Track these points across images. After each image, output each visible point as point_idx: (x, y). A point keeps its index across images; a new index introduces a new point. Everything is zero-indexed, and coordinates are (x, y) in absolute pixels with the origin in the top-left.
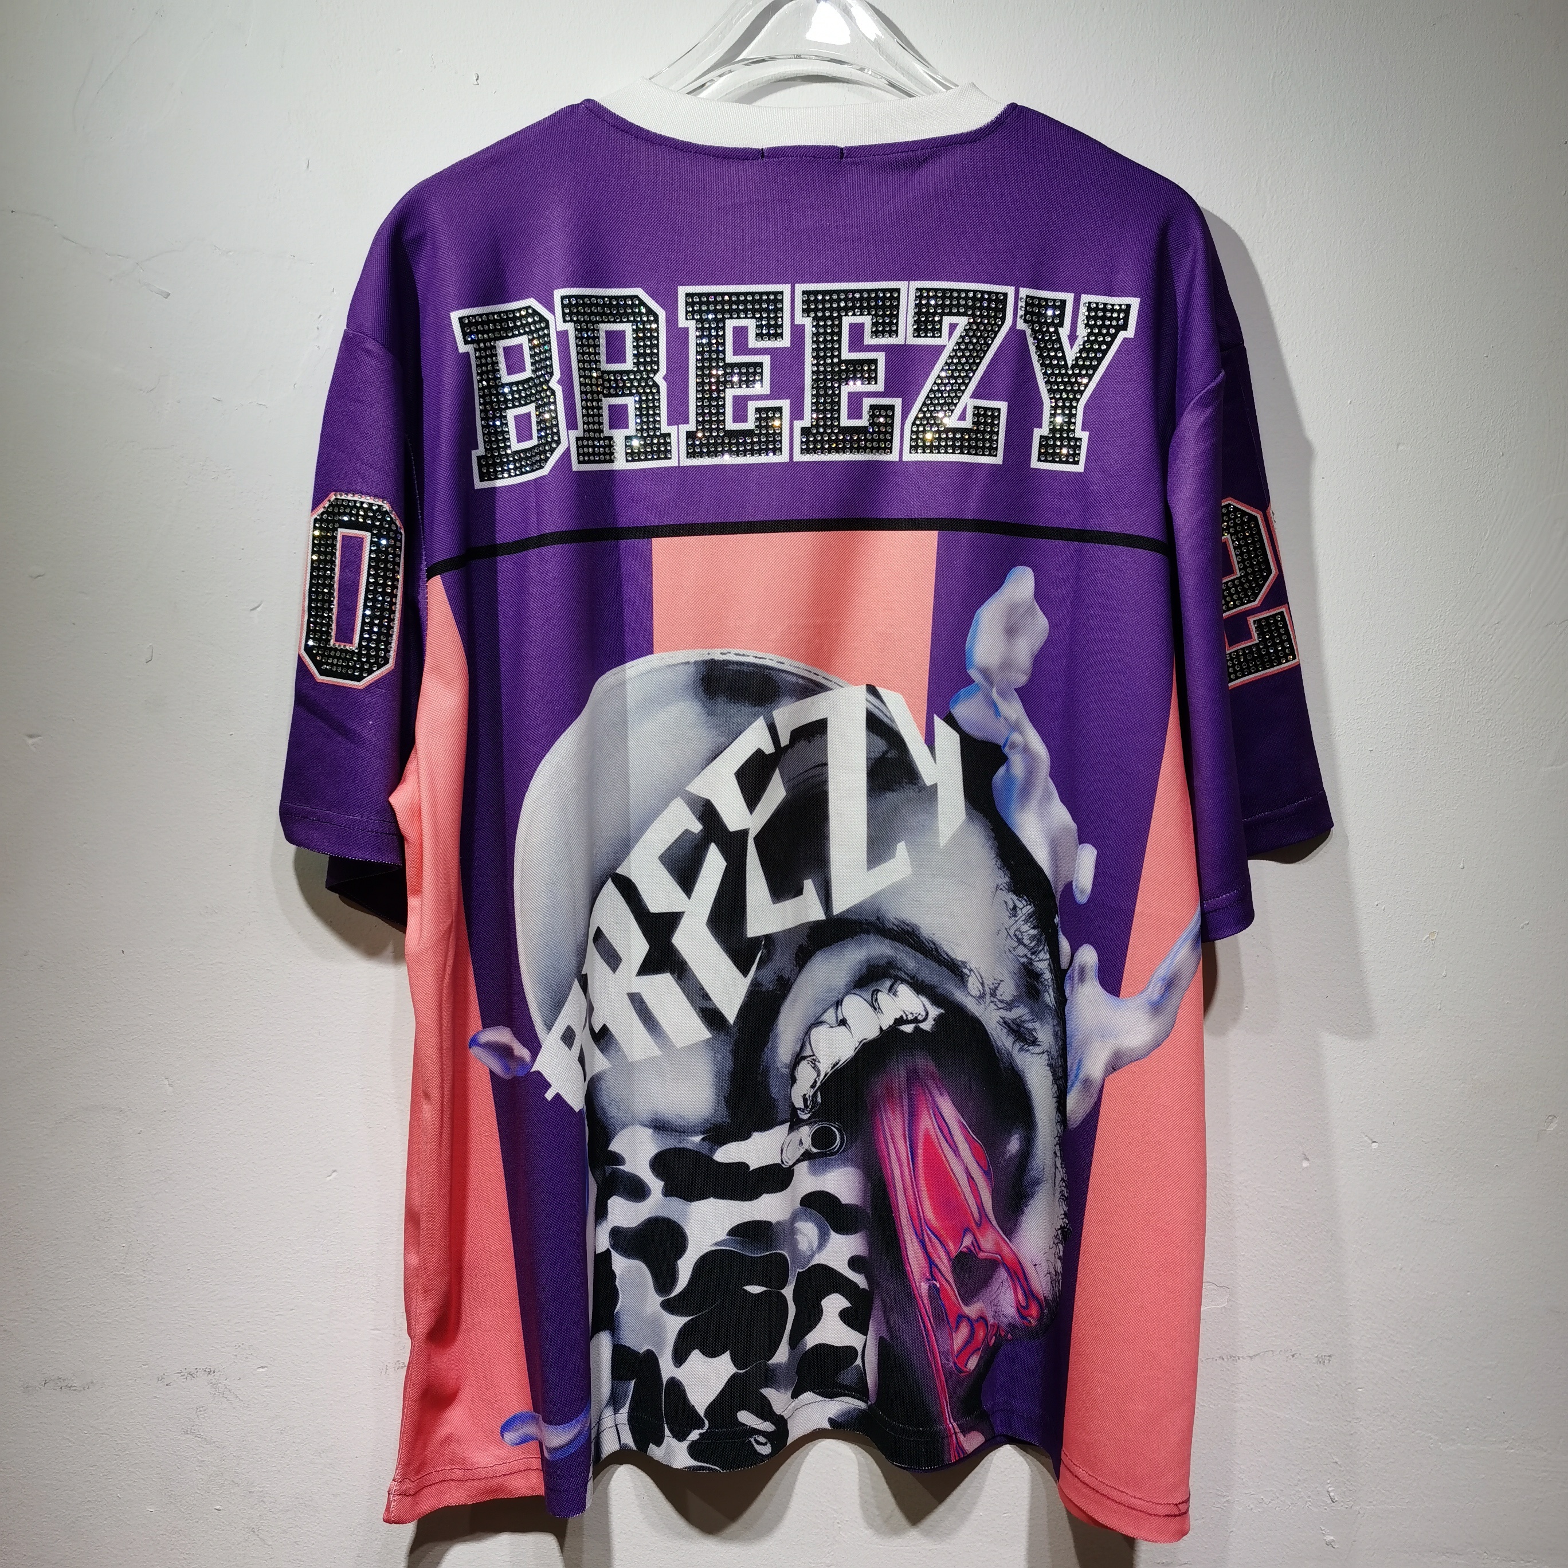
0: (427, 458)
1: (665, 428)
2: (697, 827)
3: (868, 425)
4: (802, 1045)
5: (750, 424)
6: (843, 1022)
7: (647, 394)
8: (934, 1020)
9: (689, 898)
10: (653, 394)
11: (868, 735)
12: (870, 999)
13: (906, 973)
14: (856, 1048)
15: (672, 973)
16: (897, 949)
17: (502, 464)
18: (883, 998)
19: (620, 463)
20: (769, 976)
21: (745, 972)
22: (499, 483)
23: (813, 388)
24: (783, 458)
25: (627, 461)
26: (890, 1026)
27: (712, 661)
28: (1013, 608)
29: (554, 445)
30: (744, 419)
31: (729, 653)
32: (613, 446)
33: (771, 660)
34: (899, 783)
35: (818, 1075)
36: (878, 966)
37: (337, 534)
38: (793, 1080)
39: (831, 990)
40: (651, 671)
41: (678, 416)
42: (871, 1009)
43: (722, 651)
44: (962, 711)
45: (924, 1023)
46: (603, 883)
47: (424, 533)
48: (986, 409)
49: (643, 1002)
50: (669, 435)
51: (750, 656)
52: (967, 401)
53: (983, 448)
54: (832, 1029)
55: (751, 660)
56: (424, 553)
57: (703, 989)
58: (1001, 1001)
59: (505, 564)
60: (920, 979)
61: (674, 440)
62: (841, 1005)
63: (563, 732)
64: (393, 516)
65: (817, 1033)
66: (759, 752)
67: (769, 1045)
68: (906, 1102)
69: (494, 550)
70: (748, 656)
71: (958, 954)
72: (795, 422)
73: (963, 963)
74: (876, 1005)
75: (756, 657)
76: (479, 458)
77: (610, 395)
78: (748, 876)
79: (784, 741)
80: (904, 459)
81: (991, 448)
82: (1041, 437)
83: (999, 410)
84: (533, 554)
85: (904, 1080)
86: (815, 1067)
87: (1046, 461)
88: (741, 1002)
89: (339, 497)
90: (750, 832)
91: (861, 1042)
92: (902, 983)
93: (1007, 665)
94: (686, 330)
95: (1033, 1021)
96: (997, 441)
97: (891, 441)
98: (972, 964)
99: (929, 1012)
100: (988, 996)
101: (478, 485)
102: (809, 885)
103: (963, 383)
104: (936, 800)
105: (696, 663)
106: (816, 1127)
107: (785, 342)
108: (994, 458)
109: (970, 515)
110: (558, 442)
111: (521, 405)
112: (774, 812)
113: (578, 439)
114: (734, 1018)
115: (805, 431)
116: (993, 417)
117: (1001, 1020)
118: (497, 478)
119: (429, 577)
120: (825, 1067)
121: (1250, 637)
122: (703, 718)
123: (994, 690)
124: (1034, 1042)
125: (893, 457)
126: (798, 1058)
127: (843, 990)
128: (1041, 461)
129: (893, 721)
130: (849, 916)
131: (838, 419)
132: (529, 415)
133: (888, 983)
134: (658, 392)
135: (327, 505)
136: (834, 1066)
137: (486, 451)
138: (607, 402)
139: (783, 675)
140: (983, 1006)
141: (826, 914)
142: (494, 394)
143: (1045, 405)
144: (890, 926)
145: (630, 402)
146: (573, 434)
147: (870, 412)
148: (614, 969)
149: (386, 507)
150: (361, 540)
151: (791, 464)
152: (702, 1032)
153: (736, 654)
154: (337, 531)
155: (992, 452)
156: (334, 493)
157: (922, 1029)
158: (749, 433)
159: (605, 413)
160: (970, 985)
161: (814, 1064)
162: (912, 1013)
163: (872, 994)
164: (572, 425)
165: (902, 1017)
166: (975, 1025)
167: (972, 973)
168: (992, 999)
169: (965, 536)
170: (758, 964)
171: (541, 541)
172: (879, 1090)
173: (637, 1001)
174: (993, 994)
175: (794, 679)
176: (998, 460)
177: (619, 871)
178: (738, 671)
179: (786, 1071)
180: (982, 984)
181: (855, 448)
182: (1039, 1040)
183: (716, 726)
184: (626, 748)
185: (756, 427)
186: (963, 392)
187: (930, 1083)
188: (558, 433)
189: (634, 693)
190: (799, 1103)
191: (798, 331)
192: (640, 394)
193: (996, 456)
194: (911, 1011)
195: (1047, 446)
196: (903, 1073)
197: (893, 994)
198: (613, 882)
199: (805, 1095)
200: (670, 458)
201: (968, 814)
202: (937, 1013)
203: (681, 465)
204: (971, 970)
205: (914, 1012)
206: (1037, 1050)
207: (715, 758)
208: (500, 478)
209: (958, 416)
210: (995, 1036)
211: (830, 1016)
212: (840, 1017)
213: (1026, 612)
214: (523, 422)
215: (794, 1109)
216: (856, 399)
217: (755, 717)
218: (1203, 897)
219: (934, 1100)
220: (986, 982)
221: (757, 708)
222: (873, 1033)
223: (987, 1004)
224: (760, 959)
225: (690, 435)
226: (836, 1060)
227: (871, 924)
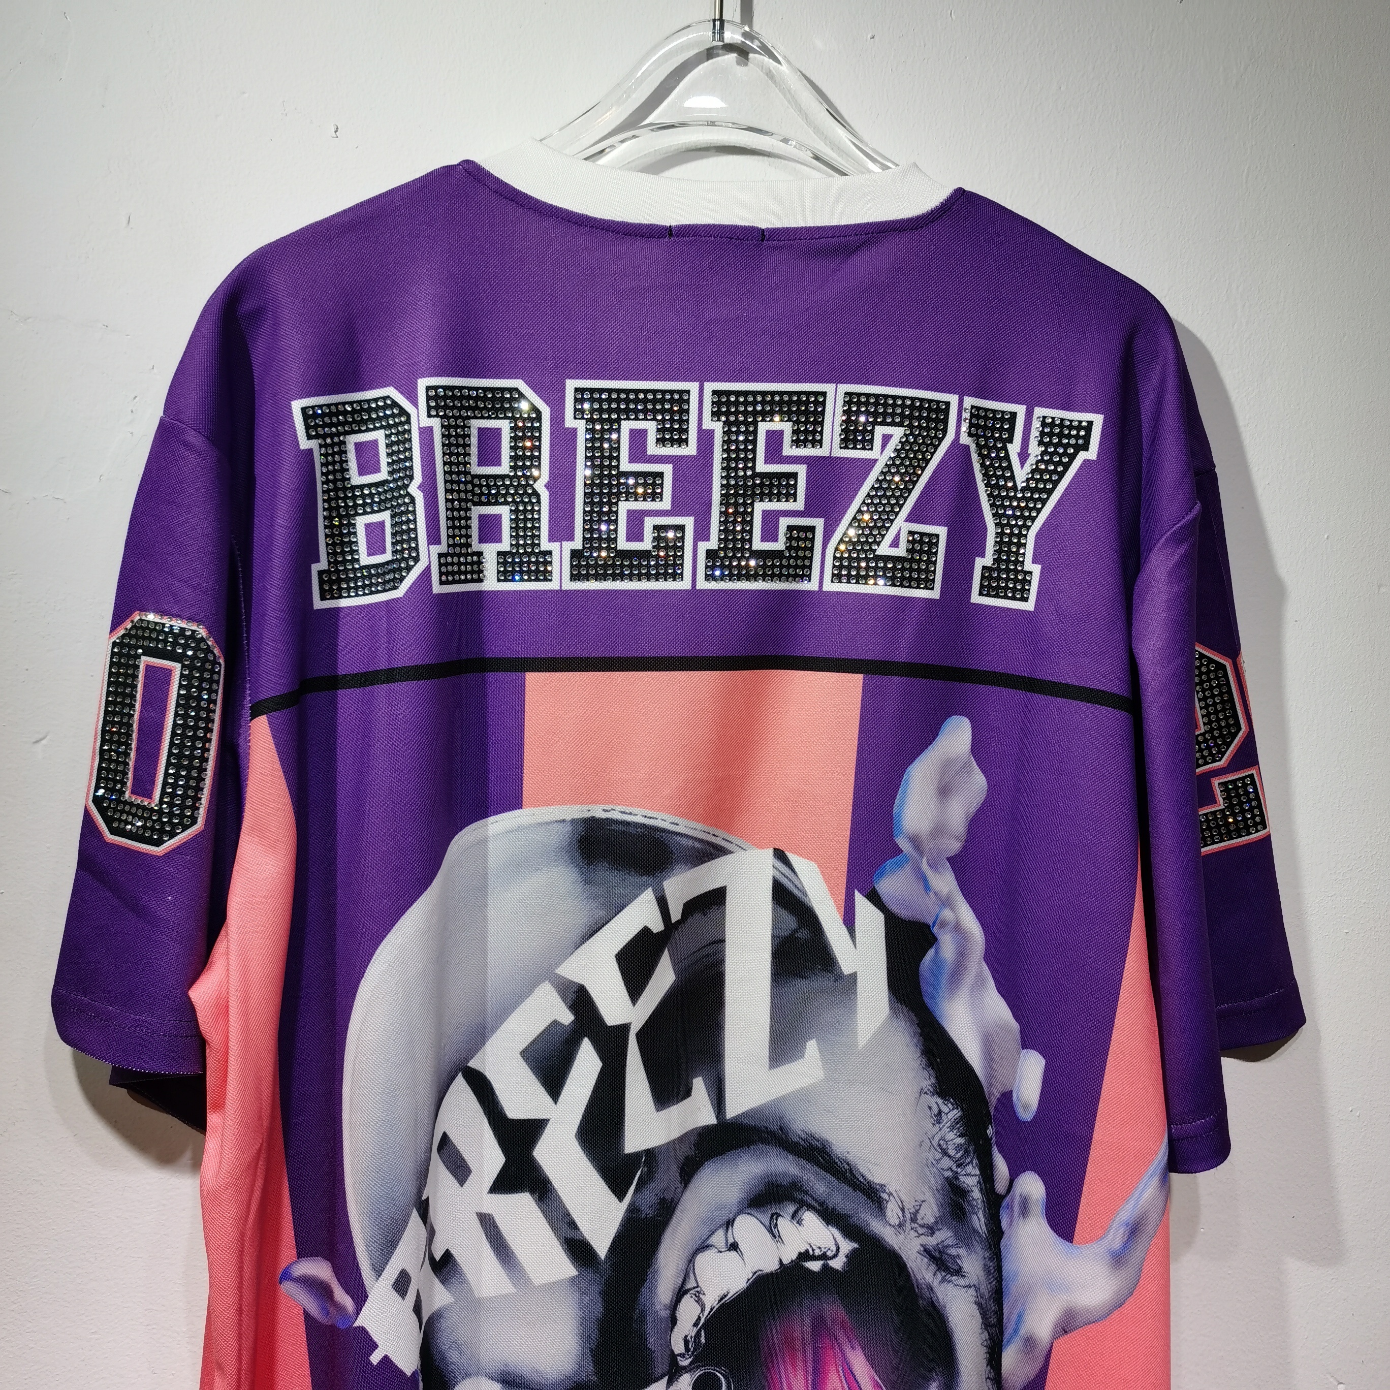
0: (256, 572)
1: (545, 545)
2: (567, 1018)
3: (784, 548)
4: (685, 1276)
5: (646, 544)
6: (734, 1247)
7: (525, 504)
8: (847, 1257)
9: (556, 1103)
10: (532, 504)
11: (774, 909)
12: (768, 1223)
13: (813, 1198)
14: (749, 1280)
15: (532, 1193)
16: (803, 1168)
17: (348, 580)
18: (785, 1225)
19: (491, 583)
20: (649, 1199)
21: (620, 1196)
22: (344, 603)
23: (721, 504)
24: (684, 584)
25: (499, 580)
26: (792, 1261)
27: (593, 819)
28: (947, 765)
29: (412, 563)
30: (639, 538)
31: (614, 810)
32: (482, 563)
33: (663, 820)
34: (812, 969)
35: (703, 1310)
36: (780, 1185)
37: (140, 662)
38: (674, 1321)
39: (719, 1208)
40: (519, 829)
41: (561, 532)
42: (768, 1236)
43: (605, 808)
44: (887, 886)
45: (835, 1260)
46: (452, 1078)
47: (249, 662)
48: (922, 534)
49: (495, 1226)
50: (550, 553)
51: (638, 815)
52: (901, 525)
53: (918, 580)
54: (721, 1254)
55: (639, 819)
56: (248, 686)
57: (569, 1215)
58: (922, 1226)
59: (347, 698)
60: (831, 1206)
61: (555, 558)
62: (733, 1224)
63: (410, 907)
64: (210, 643)
65: (702, 1260)
66: (646, 931)
67: (647, 1284)
68: (810, 1356)
69: (334, 682)
70: (636, 815)
71: (876, 1174)
72: (699, 543)
73: (882, 1186)
74: (775, 1231)
75: (645, 817)
76: (321, 573)
77: (481, 504)
78: (627, 1080)
79: (675, 915)
80: (825, 588)
81: (927, 580)
82: (984, 568)
83: (937, 536)
84: (381, 690)
85: (808, 1329)
86: (699, 1301)
87: (988, 595)
88: (615, 1231)
89: (144, 618)
90: (632, 1027)
91: (755, 1273)
92: (808, 1210)
93: (938, 831)
94: (574, 431)
95: (957, 1246)
96: (934, 572)
97: (810, 567)
98: (891, 1188)
99: (841, 1246)
100: (908, 1222)
101: (318, 604)
102: (699, 1085)
103: (897, 504)
104: (855, 992)
105: (573, 821)
106: (698, 1373)
107: (691, 449)
108: (930, 591)
109: (901, 657)
110: (417, 560)
111: (373, 512)
112: (661, 1000)
113: (440, 555)
114: (606, 1251)
115: (710, 554)
116: (930, 544)
117: (922, 1249)
118: (341, 597)
119: (254, 715)
120: (711, 1300)
121: (1214, 801)
122: (579, 888)
123: (924, 860)
124: (959, 1272)
125: (811, 586)
126: (680, 1293)
127: (735, 1209)
128: (983, 595)
129: (805, 894)
130: (745, 1121)
131: (750, 541)
132: (382, 524)
133: (791, 1208)
134: (539, 502)
135: (129, 626)
136: (722, 1299)
137: (329, 565)
138: (477, 511)
139: (678, 838)
140: (902, 1236)
141: (717, 1117)
142: (341, 498)
143: (989, 531)
144: (795, 1139)
145: (504, 512)
146: (435, 550)
147: (787, 534)
148: (462, 1182)
149: (202, 632)
150: (168, 672)
151: (694, 591)
152: (567, 1269)
153: (621, 812)
154: (140, 658)
155: (929, 584)
156: (138, 612)
157: (831, 1268)
158: (645, 554)
159: (475, 524)
160: (889, 1213)
161: (698, 1297)
162: (820, 1248)
163: (771, 1218)
164: (434, 538)
165: (807, 1251)
166: (894, 1260)
167: (891, 1197)
168: (913, 1225)
169: (896, 681)
170: (637, 1185)
171: (391, 675)
172: (776, 1337)
173: (487, 1222)
174: (914, 1220)
175: (690, 843)
176: (935, 594)
177: (472, 1064)
178: (624, 832)
179: (665, 1314)
180: (903, 1210)
181: (768, 575)
182: (964, 1270)
183: (594, 897)
184: (485, 918)
185: (654, 547)
186: (897, 514)
187: (840, 1334)
188: (416, 549)
189: (496, 854)
190: (678, 1347)
191: (706, 437)
192: (517, 504)
193: (932, 589)
194: (819, 1245)
195: (990, 578)
196: (808, 1320)
197: (798, 1222)
198: (465, 1077)
199: (687, 1336)
200: (551, 580)
201: (891, 1008)
202: (850, 1248)
203: (563, 588)
204: (890, 1194)
205: (822, 1246)
206: (961, 1281)
207: (591, 935)
208: (345, 597)
209: (890, 542)
210: (915, 1270)
211: (718, 1238)
212: (731, 1241)
213: (962, 768)
214: (375, 531)
215: (673, 1357)
216: (771, 519)
217: (642, 888)
218: (1171, 1119)
219: (843, 1355)
220: (907, 1206)
221: (645, 878)
222: (771, 1266)
223: (907, 1232)
224: (639, 1179)
225: (575, 554)
226: (725, 1292)
227: (772, 1134)
